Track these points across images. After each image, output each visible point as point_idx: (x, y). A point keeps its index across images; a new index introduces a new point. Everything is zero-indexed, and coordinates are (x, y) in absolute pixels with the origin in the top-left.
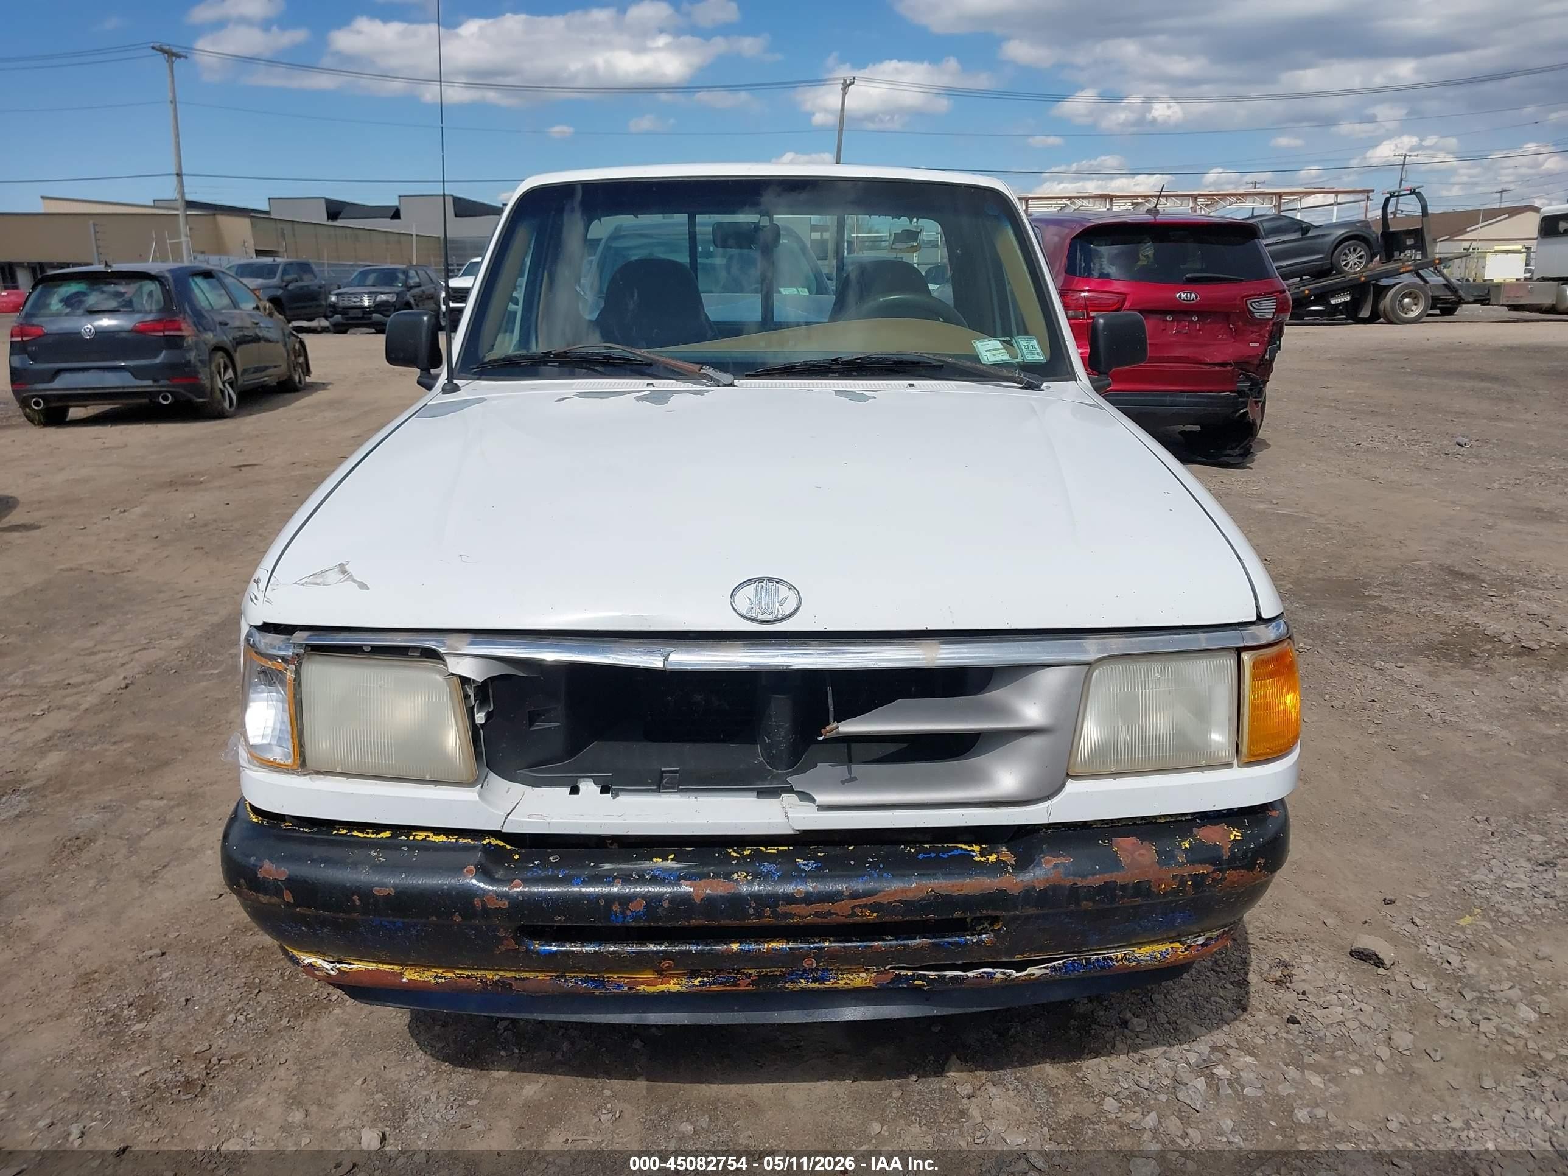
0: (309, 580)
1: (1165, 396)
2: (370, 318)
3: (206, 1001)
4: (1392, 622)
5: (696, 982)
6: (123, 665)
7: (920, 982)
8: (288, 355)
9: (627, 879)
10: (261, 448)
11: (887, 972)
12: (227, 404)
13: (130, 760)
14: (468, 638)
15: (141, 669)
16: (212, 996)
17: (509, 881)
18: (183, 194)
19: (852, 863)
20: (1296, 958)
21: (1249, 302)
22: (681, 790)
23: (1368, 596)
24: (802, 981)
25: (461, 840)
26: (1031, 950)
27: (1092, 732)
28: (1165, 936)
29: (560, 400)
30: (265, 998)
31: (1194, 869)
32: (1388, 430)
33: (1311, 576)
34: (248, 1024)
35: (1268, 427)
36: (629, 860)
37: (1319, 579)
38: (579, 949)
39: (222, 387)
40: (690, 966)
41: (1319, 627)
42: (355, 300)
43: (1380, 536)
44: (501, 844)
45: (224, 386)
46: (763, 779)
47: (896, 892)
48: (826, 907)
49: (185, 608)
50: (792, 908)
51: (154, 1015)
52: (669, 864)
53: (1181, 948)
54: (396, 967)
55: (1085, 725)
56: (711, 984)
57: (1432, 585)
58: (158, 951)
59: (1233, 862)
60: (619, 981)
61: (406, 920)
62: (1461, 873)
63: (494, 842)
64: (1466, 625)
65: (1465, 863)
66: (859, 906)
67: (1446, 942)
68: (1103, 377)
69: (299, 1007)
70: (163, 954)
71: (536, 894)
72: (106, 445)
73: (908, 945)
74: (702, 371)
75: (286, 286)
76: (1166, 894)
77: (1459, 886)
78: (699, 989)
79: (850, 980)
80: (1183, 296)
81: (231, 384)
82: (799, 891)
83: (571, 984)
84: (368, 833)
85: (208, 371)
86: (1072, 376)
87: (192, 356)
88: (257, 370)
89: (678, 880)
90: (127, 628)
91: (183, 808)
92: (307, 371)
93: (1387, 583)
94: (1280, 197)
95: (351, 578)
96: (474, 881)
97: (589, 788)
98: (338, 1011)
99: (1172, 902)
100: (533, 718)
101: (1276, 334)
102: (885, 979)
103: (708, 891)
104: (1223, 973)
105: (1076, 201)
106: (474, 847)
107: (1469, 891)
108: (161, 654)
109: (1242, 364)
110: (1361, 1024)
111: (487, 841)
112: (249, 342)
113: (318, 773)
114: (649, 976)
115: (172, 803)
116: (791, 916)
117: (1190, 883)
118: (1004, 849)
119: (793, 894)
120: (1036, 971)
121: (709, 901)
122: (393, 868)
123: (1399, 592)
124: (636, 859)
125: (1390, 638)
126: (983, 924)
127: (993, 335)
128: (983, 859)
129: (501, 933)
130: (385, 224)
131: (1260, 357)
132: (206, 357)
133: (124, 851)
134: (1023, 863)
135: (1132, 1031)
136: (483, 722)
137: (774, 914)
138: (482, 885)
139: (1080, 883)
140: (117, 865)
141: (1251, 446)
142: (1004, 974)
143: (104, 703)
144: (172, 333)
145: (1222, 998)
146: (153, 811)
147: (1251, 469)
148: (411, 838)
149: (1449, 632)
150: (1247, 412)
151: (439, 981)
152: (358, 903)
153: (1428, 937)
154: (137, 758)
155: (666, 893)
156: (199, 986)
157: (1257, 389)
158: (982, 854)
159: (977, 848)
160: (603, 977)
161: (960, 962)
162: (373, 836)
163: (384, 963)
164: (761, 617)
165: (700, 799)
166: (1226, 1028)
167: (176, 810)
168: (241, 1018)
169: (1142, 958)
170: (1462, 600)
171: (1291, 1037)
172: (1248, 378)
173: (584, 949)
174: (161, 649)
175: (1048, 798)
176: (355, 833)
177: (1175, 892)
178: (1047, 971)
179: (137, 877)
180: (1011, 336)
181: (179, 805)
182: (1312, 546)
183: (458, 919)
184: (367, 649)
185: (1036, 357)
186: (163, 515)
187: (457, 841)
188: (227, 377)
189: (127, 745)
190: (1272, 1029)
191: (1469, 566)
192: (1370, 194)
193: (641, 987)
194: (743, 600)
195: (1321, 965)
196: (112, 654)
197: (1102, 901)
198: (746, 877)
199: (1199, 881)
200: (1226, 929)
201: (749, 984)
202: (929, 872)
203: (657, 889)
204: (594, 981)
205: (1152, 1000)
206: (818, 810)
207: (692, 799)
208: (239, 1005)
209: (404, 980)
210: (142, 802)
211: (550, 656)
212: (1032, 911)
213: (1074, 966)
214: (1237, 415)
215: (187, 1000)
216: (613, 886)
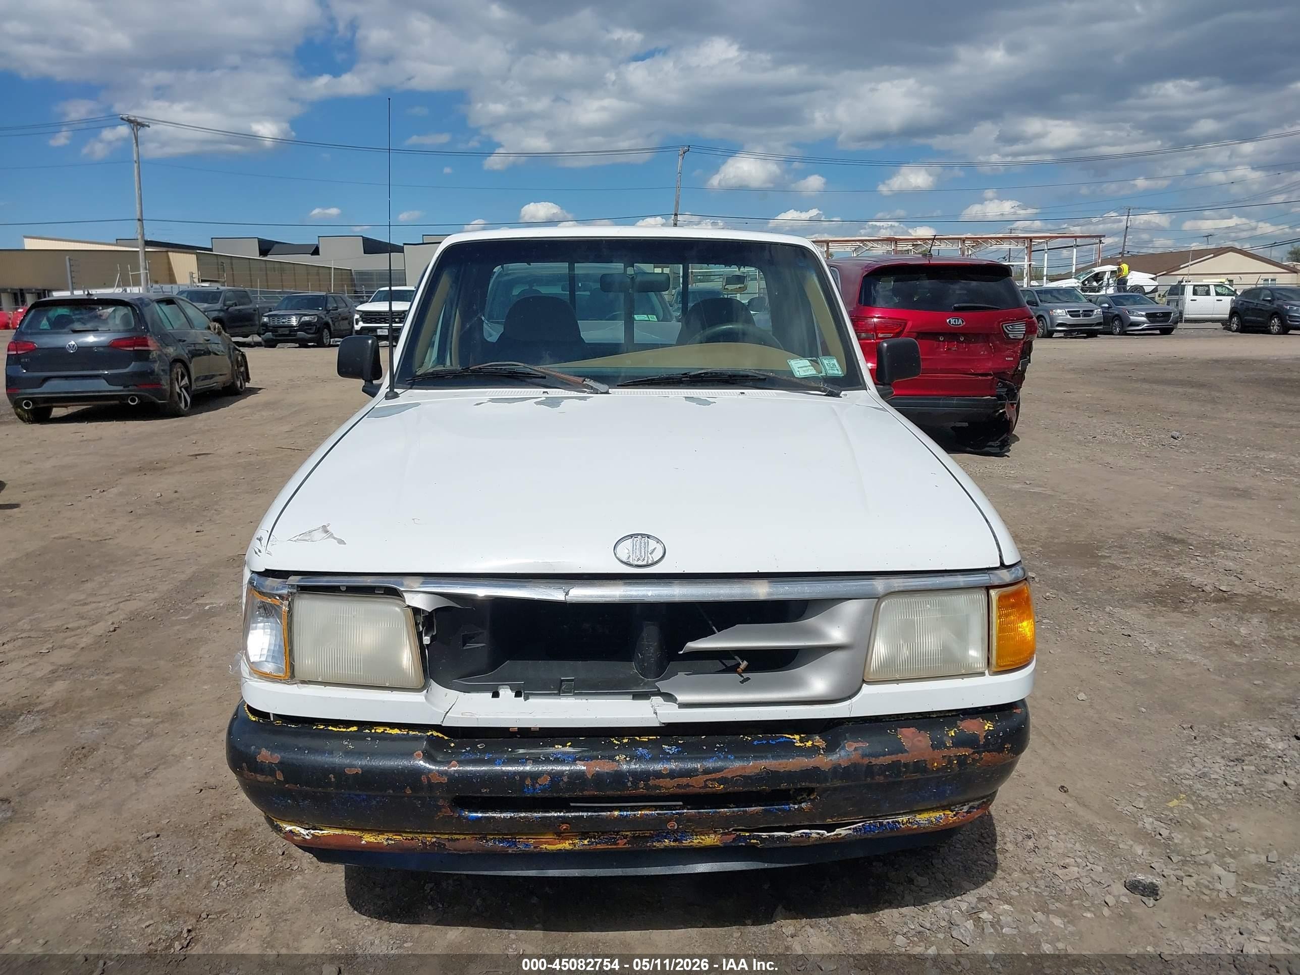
0: (299, 538)
1: (939, 399)
2: (295, 335)
3: (194, 871)
4: (1119, 577)
5: (586, 842)
6: (110, 613)
7: (755, 841)
8: (232, 365)
9: (536, 761)
10: (212, 440)
11: (730, 833)
12: (183, 405)
13: (120, 687)
14: (421, 579)
15: (124, 616)
16: (199, 867)
17: (448, 763)
18: (143, 235)
19: (705, 748)
20: (1043, 831)
21: (1004, 326)
22: (576, 694)
23: (1101, 556)
24: (666, 840)
25: (411, 732)
26: (839, 815)
27: (880, 649)
28: (938, 805)
29: (477, 404)
30: (240, 869)
31: (959, 752)
32: (1117, 426)
33: (1056, 541)
34: (228, 888)
35: (1023, 423)
36: (537, 746)
37: (1062, 543)
38: (499, 815)
39: (179, 391)
40: (581, 830)
41: (1062, 580)
42: (284, 320)
43: (1110, 509)
44: (441, 735)
45: (181, 390)
46: (637, 685)
47: (737, 769)
48: (684, 781)
49: (158, 568)
50: (662, 782)
51: (153, 882)
52: (568, 749)
53: (951, 814)
54: (357, 833)
55: (876, 644)
56: (597, 843)
57: (1150, 547)
58: (154, 833)
59: (987, 747)
60: (528, 843)
61: (369, 793)
62: (1171, 768)
63: (435, 734)
64: (1177, 578)
65: (1174, 760)
66: (709, 780)
67: (1159, 819)
68: (887, 387)
69: (268, 875)
70: (158, 836)
71: (467, 772)
72: (85, 438)
73: (746, 811)
74: (585, 382)
75: (227, 309)
76: (938, 770)
77: (1168, 778)
78: (588, 847)
79: (702, 839)
80: (952, 321)
81: (186, 389)
82: (665, 769)
83: (490, 844)
84: (340, 728)
85: (168, 377)
86: (864, 387)
87: (156, 367)
88: (206, 378)
89: (575, 761)
90: (111, 584)
91: (166, 725)
92: (247, 379)
93: (1116, 546)
94: (1031, 241)
95: (332, 536)
96: (421, 763)
97: (506, 693)
98: (299, 877)
99: (942, 777)
100: (466, 640)
101: (1027, 350)
102: (729, 838)
103: (597, 769)
104: (987, 843)
105: (868, 243)
106: (421, 738)
107: (1176, 781)
108: (141, 604)
109: (1000, 375)
110: (1093, 880)
111: (430, 733)
112: (200, 355)
113: (304, 682)
114: (550, 837)
115: (157, 720)
116: (659, 787)
117: (955, 762)
118: (818, 737)
119: (660, 770)
120: (842, 832)
121: (598, 777)
122: (360, 754)
123: (1126, 553)
124: (542, 746)
125: (1118, 589)
126: (802, 795)
127: (803, 356)
128: (801, 745)
129: (441, 802)
130: (307, 259)
131: (1014, 369)
132: (167, 368)
133: (121, 757)
134: (831, 748)
135: (918, 886)
136: (429, 643)
137: (647, 787)
138: (427, 765)
139: (874, 761)
140: (117, 768)
141: (1008, 439)
142: (819, 834)
143: (97, 643)
144: (140, 348)
145: (986, 861)
146: (142, 726)
147: (1008, 457)
148: (373, 731)
149: (1164, 584)
150: (1004, 412)
151: (390, 842)
152: (333, 779)
153: (1144, 815)
154: (127, 686)
155: (566, 771)
156: (188, 860)
157: (1012, 394)
158: (801, 741)
159: (797, 737)
160: (515, 839)
161: (785, 825)
162: (344, 730)
163: (348, 829)
164: (636, 563)
165: (589, 701)
166: (989, 883)
167: (161, 726)
168: (223, 884)
169: (922, 822)
170: (1174, 559)
171: (1038, 890)
172: (1005, 386)
173: (503, 815)
174: (140, 600)
175: (850, 697)
176: (330, 728)
177: (946, 767)
178: (850, 832)
179: (133, 777)
180: (817, 357)
181: (162, 722)
182: (1057, 517)
183: (409, 791)
184: (344, 589)
185: (836, 372)
186: (136, 494)
187: (408, 733)
188: (183, 383)
189: (118, 676)
190: (1025, 885)
191: (1180, 533)
192: (1102, 239)
193: (544, 846)
194: (624, 550)
195: (1062, 836)
196: (101, 604)
197: (890, 776)
198: (625, 758)
199: (962, 760)
200: (985, 800)
201: (625, 844)
202: (761, 755)
203: (559, 768)
204: (508, 842)
205: (932, 864)
206: (679, 707)
207: (584, 701)
208: (221, 874)
209: (363, 842)
210: (132, 720)
211: (481, 592)
212: (838, 783)
213: (870, 828)
214: (997, 414)
215: (179, 871)
216: (526, 766)
